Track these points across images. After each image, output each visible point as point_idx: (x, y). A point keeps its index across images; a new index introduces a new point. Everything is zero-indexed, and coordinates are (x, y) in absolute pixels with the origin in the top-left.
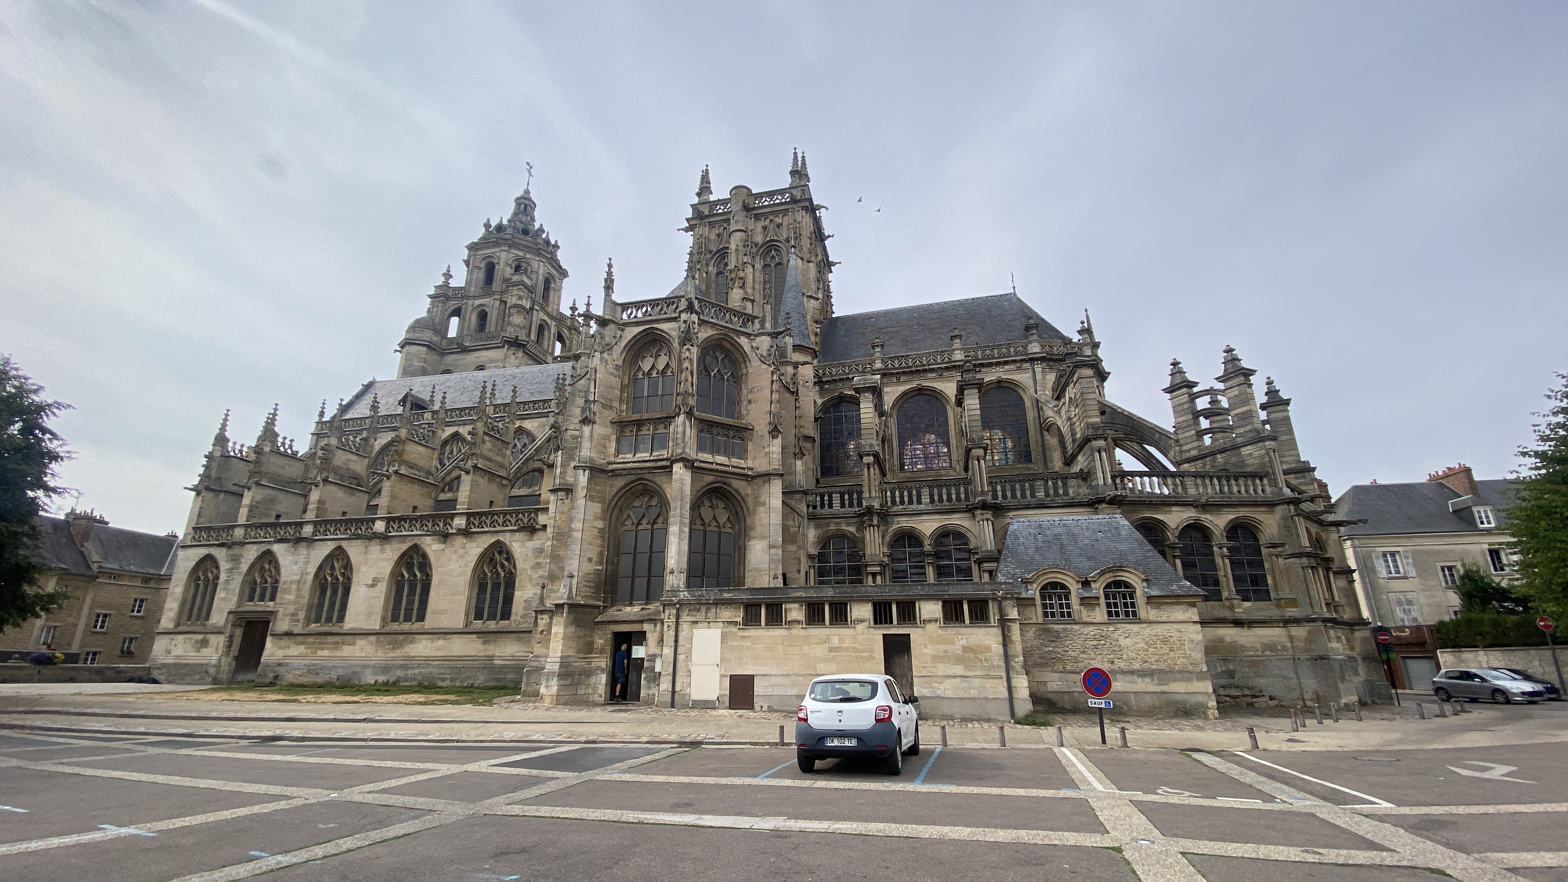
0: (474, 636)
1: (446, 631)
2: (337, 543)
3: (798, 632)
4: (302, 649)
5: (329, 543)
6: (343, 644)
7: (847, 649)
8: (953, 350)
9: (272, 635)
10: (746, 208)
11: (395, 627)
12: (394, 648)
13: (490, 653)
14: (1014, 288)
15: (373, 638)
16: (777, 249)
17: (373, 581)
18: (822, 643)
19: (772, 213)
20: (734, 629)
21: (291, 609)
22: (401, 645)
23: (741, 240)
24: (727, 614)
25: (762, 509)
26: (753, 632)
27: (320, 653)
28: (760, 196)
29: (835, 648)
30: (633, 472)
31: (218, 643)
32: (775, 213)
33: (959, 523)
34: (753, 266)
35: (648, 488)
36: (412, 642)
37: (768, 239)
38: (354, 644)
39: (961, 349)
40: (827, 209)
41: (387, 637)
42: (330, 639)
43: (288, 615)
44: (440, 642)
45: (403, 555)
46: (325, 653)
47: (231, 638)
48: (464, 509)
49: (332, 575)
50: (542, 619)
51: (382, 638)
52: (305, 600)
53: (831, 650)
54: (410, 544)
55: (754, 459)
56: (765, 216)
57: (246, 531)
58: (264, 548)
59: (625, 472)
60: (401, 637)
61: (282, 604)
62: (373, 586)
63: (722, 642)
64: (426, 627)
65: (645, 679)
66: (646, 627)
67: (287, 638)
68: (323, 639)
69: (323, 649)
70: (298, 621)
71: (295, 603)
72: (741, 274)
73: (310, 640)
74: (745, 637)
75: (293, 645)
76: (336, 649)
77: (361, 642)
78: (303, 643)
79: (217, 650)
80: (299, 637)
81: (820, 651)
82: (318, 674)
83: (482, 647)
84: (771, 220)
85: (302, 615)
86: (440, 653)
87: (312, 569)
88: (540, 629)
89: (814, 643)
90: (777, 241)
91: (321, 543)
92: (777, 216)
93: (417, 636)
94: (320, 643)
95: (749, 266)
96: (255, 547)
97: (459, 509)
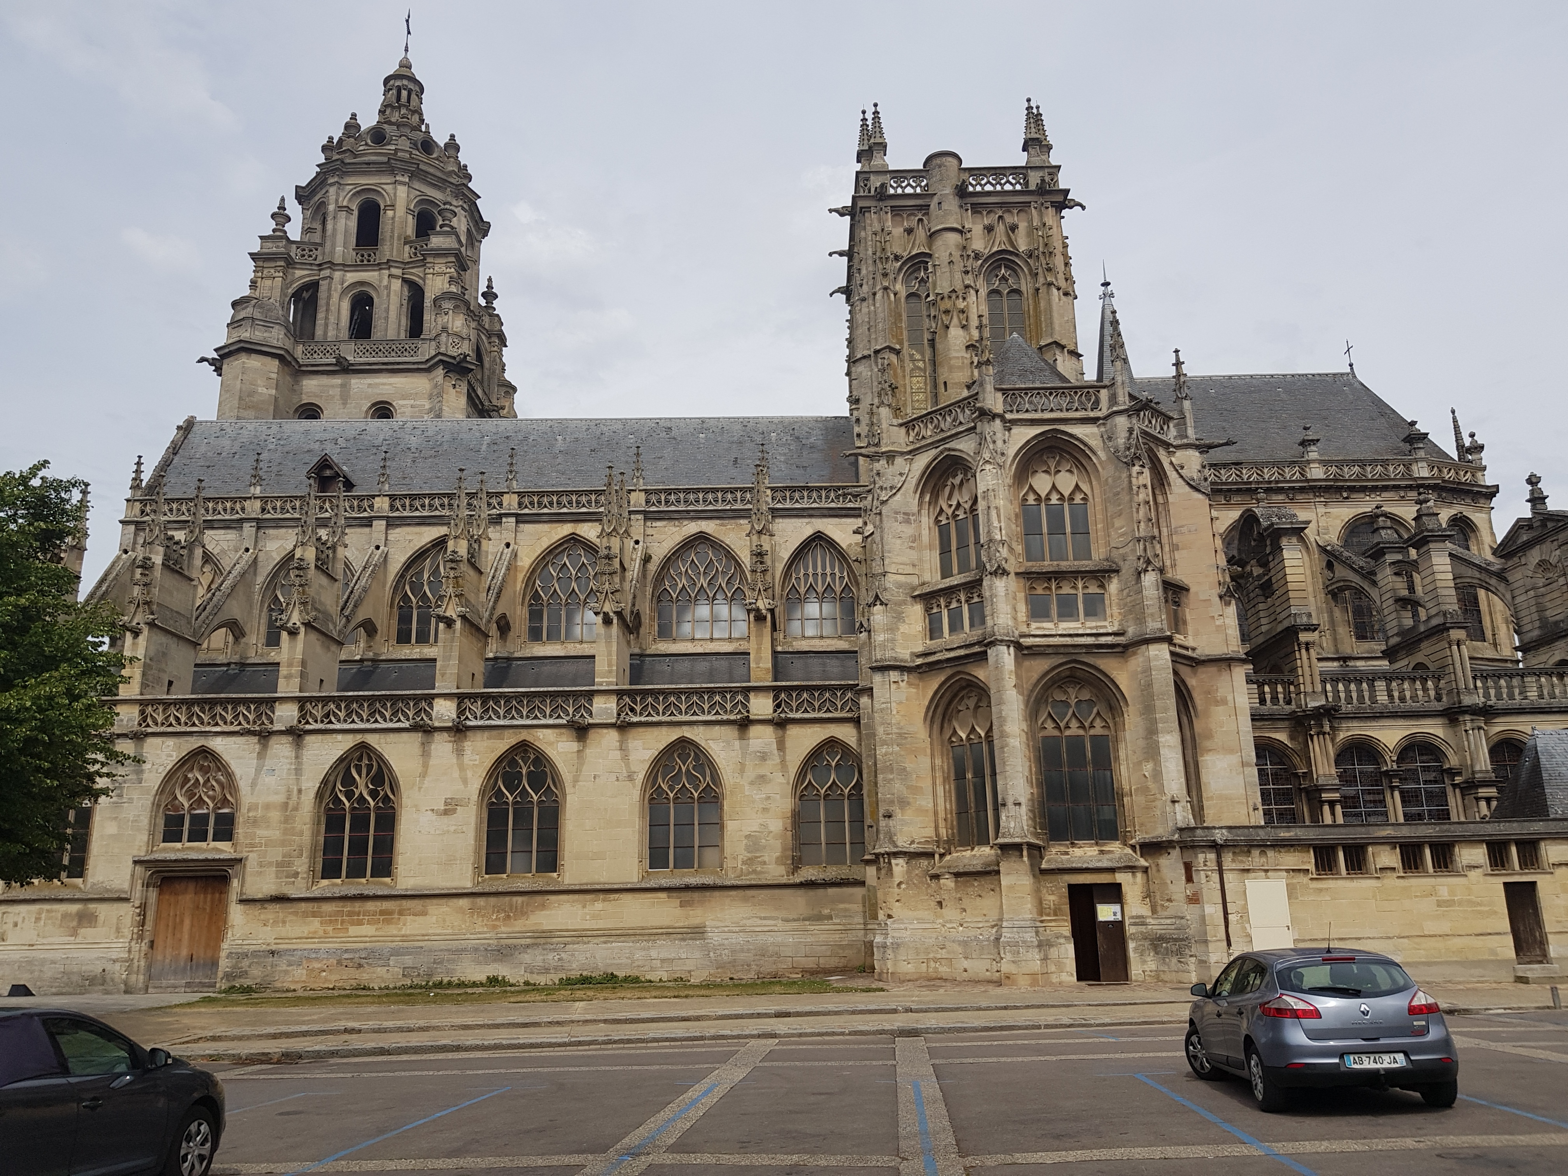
0: (663, 895)
1: (607, 887)
2: (359, 738)
3: (1391, 881)
4: (315, 924)
5: (340, 737)
6: (401, 913)
7: (1460, 903)
8: (1309, 462)
9: (242, 901)
10: (961, 192)
11: (501, 882)
12: (508, 917)
13: (696, 921)
14: (1351, 365)
15: (463, 902)
16: (1011, 266)
17: (446, 803)
18: (1426, 896)
19: (1001, 205)
20: (1304, 879)
21: (276, 854)
22: (523, 913)
23: (957, 246)
24: (1291, 859)
25: (1220, 709)
26: (1330, 884)
27: (353, 930)
28: (978, 172)
29: (1444, 901)
30: (1062, 650)
31: (119, 918)
32: (1007, 207)
33: (1431, 731)
34: (977, 291)
35: (1079, 674)
36: (543, 907)
37: (995, 249)
38: (424, 913)
39: (1320, 462)
40: (1083, 208)
41: (492, 900)
42: (370, 906)
43: (270, 864)
44: (599, 905)
45: (499, 760)
46: (367, 930)
47: (143, 907)
48: (608, 684)
49: (349, 795)
50: (897, 865)
51: (481, 901)
52: (306, 838)
53: (1439, 904)
54: (513, 741)
55: (1196, 634)
56: (989, 208)
57: (142, 712)
58: (194, 743)
59: (1050, 651)
60: (519, 899)
61: (252, 845)
62: (446, 812)
63: (1290, 897)
64: (566, 882)
65: (1135, 949)
66: (1120, 877)
67: (277, 906)
68: (357, 906)
69: (360, 923)
70: (296, 874)
71: (283, 843)
72: (961, 304)
73: (327, 907)
74: (1321, 890)
75: (291, 917)
76: (388, 922)
77: (438, 910)
78: (314, 915)
79: (118, 930)
80: (303, 905)
81: (1427, 905)
82: (360, 966)
83: (678, 911)
84: (1000, 217)
85: (302, 865)
86: (601, 924)
87: (311, 783)
88: (897, 880)
89: (1416, 897)
90: (1011, 253)
91: (320, 737)
92: (1009, 211)
93: (553, 898)
94: (350, 914)
95: (972, 292)
96: (170, 742)
97: (601, 684)
